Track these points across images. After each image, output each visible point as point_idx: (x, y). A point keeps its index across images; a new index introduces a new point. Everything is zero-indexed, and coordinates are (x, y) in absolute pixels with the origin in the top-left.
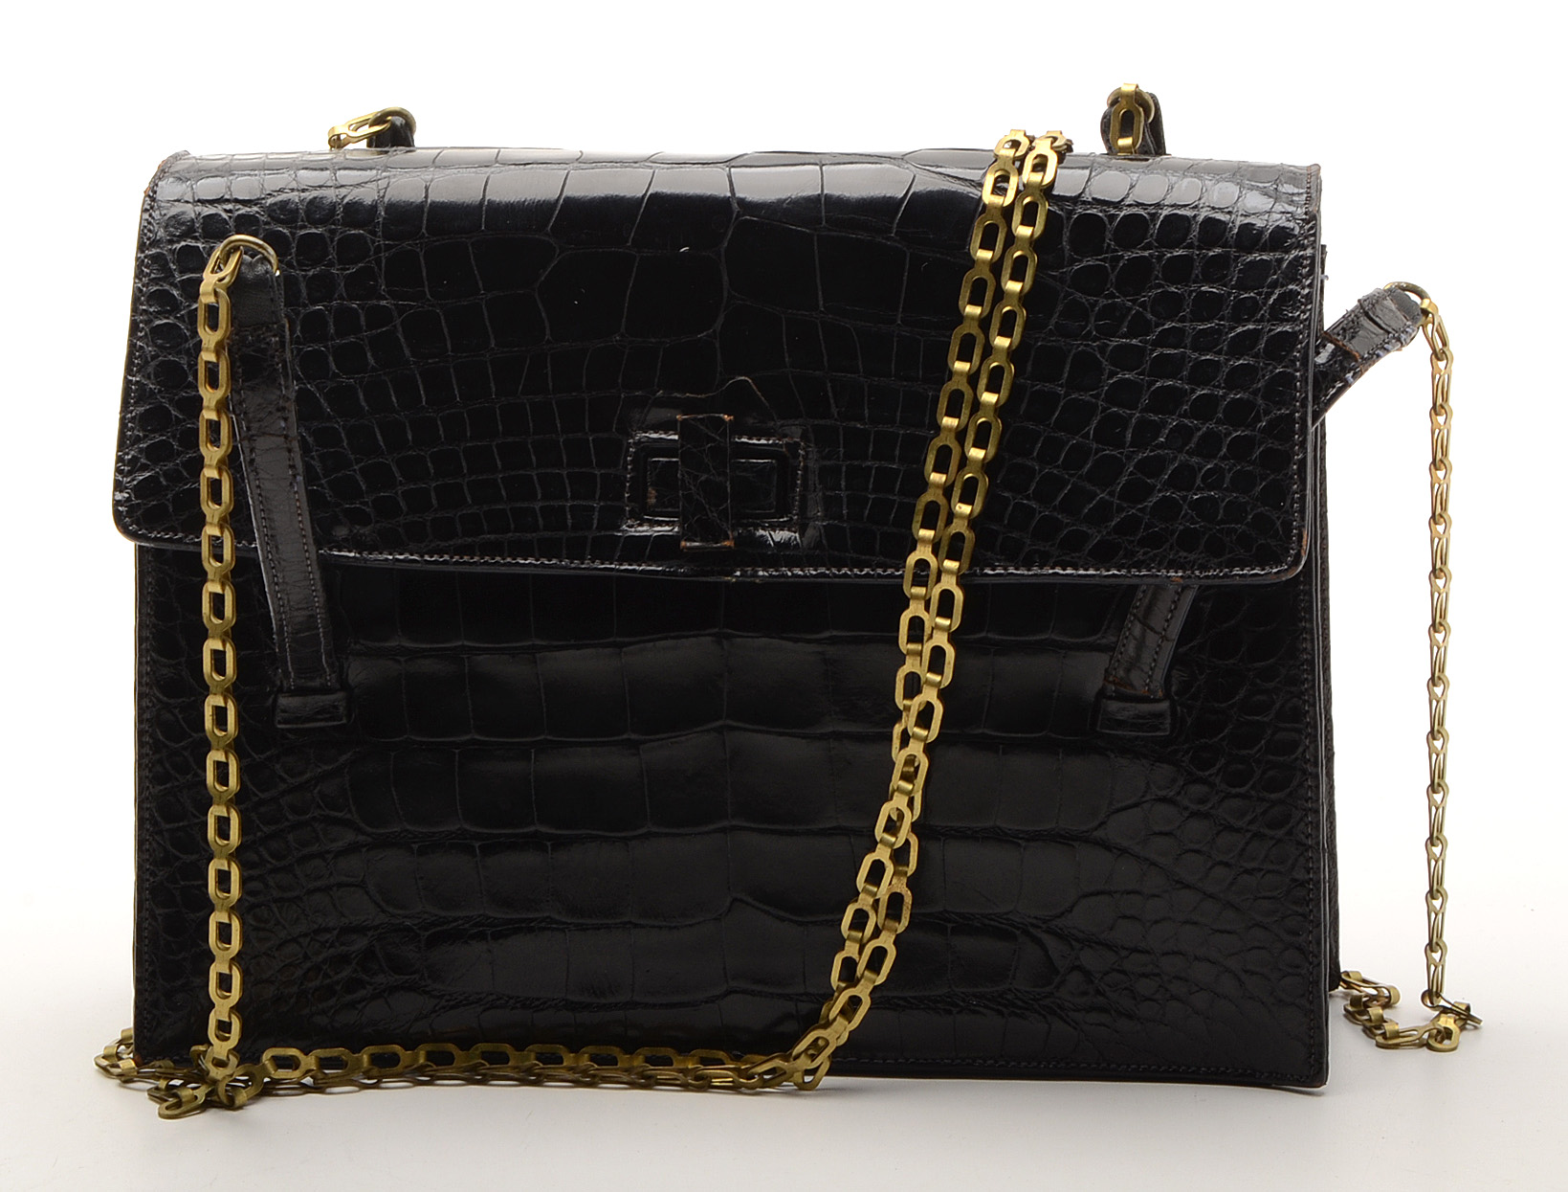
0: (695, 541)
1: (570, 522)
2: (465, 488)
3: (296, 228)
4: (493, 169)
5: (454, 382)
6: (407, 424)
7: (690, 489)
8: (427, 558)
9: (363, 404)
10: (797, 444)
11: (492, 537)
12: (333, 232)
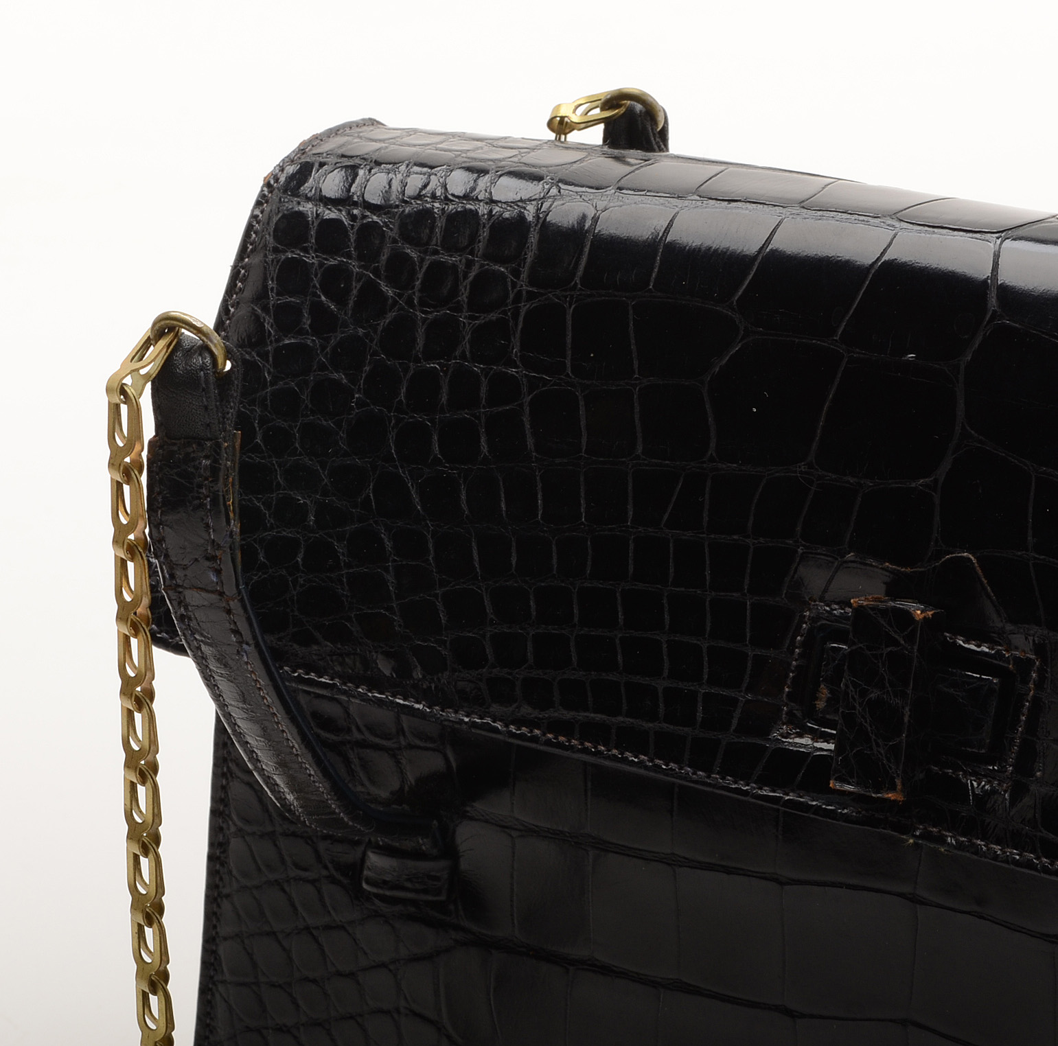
0: (849, 783)
1: (700, 715)
2: (572, 643)
3: (425, 252)
4: (686, 203)
5: (582, 495)
6: (514, 544)
7: (854, 708)
8: (512, 728)
9: (464, 506)
10: (1030, 662)
11: (599, 717)
12: (469, 264)
